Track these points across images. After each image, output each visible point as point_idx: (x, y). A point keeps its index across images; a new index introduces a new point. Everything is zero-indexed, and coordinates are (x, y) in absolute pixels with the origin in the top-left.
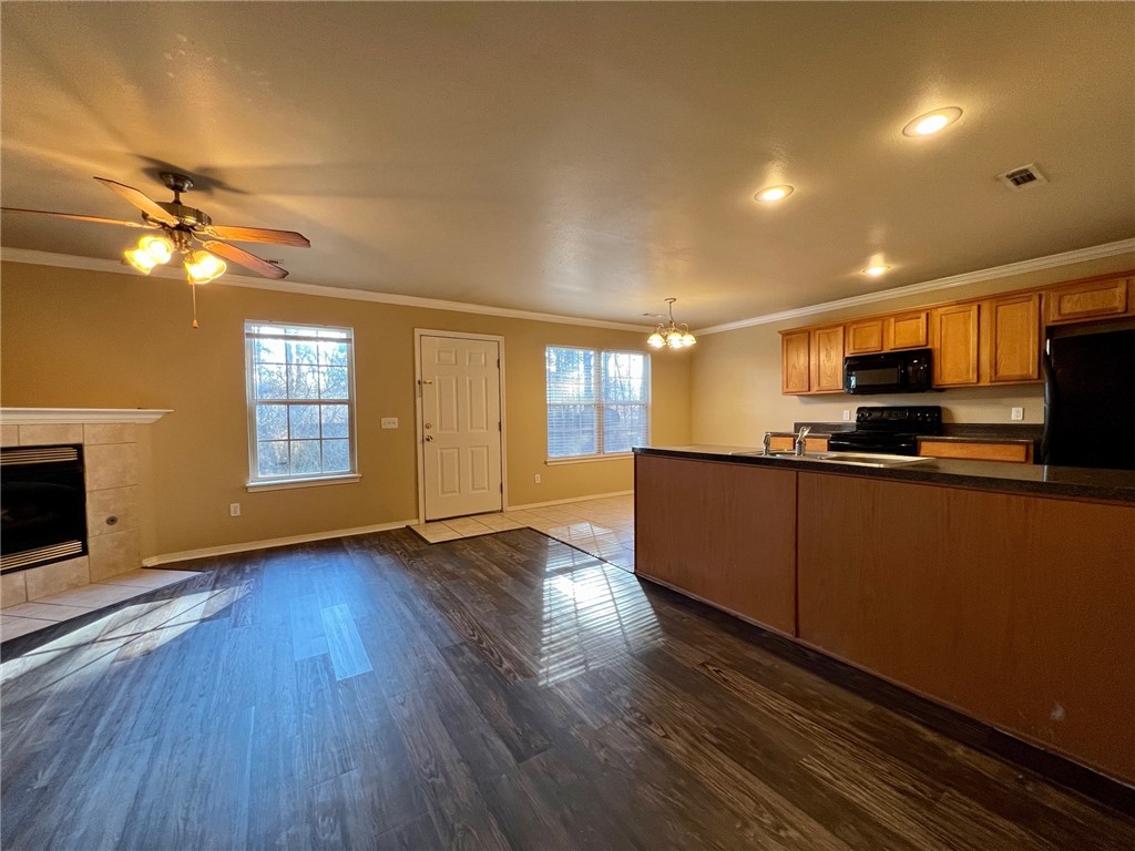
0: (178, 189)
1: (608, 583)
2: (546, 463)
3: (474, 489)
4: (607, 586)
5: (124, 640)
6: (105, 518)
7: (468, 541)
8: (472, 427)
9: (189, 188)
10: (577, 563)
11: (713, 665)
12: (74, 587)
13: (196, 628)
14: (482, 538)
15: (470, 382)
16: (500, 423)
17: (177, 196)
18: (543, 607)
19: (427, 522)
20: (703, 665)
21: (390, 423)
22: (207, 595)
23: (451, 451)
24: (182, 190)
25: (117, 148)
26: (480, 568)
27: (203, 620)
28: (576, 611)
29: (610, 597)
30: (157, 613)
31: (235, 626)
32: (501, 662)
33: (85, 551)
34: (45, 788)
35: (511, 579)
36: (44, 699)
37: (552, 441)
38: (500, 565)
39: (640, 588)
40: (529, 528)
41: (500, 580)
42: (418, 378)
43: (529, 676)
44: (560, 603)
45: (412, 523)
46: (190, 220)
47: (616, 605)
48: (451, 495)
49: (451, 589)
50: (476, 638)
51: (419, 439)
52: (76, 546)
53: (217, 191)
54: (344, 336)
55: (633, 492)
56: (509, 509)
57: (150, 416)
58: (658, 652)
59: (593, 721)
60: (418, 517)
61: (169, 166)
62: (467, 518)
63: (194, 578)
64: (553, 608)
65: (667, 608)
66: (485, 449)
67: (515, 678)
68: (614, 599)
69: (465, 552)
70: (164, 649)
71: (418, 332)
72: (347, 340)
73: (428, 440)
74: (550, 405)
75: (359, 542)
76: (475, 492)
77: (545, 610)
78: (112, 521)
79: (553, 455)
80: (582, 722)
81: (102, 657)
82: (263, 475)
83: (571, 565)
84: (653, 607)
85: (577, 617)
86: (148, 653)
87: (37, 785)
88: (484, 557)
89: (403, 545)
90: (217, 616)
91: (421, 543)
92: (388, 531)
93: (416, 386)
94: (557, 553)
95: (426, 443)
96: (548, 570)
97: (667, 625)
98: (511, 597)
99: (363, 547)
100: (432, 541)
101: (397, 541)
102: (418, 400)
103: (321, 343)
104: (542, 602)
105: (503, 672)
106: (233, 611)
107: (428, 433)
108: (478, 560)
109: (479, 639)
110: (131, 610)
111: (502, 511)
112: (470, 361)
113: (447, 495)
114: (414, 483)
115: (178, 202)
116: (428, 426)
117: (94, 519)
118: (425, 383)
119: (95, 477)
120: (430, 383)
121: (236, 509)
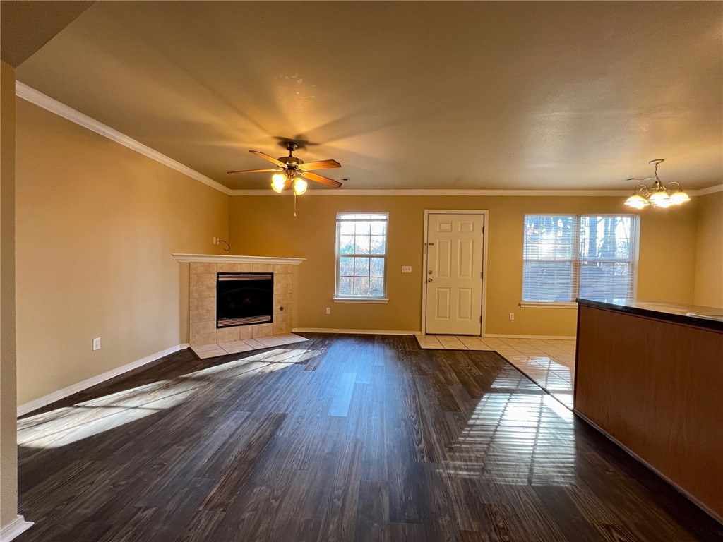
0: (291, 150)
1: (541, 412)
2: (520, 305)
3: (460, 317)
4: (538, 414)
5: (267, 364)
6: (279, 307)
7: (445, 352)
8: (460, 274)
9: (297, 148)
10: (520, 387)
11: (620, 533)
12: (267, 335)
13: (292, 366)
14: (456, 352)
15: (461, 243)
16: (482, 273)
17: (291, 153)
18: (473, 414)
19: (427, 334)
20: (608, 527)
21: (407, 269)
22: (305, 351)
23: (445, 290)
24: (293, 150)
25: (266, 136)
26: (443, 372)
27: (296, 363)
28: (497, 427)
29: (536, 425)
30: (284, 354)
31: (306, 370)
32: (420, 442)
33: (272, 321)
34: (212, 418)
35: (461, 385)
36: (233, 380)
37: (526, 289)
38: (458, 374)
39: (572, 426)
40: (495, 352)
41: (452, 384)
42: (425, 241)
43: (433, 461)
44: (488, 414)
45: (417, 333)
46: (294, 163)
47: (538, 432)
48: (443, 319)
49: (417, 381)
50: (414, 419)
51: (424, 280)
52: (268, 318)
53: (307, 147)
54: (384, 217)
55: (575, 338)
56: (487, 335)
57: (297, 261)
58: (561, 491)
59: (462, 521)
60: (421, 330)
61: (287, 139)
62: (454, 337)
63: (305, 342)
64: (481, 417)
65: (593, 454)
66: (470, 291)
67: (423, 458)
68: (538, 428)
69: (439, 359)
70: (277, 372)
71: (426, 212)
72: (386, 219)
74: (526, 261)
75: (383, 339)
76: (460, 320)
77: (474, 416)
78: (281, 309)
79: (526, 299)
80: (453, 517)
81: (257, 369)
83: (513, 387)
84: (577, 448)
85: (496, 431)
86: (271, 372)
87: (211, 415)
88: (450, 365)
89: (405, 347)
90: (301, 363)
91: (416, 347)
92: (402, 336)
93: (424, 246)
94: (507, 375)
95: (429, 283)
96: (492, 386)
97: (583, 470)
98: (453, 398)
99: (383, 342)
100: (423, 347)
101: (403, 343)
102: (425, 255)
103: (372, 223)
104: (474, 409)
105: (417, 450)
106: (309, 363)
107: (430, 276)
108: (445, 366)
109: (415, 420)
110: (277, 351)
111: (480, 336)
112: (461, 229)
113: (440, 319)
114: (419, 309)
115: (291, 156)
116: (430, 273)
117: (276, 307)
118: (430, 244)
119: (277, 288)
120: (433, 244)
121: (328, 311)
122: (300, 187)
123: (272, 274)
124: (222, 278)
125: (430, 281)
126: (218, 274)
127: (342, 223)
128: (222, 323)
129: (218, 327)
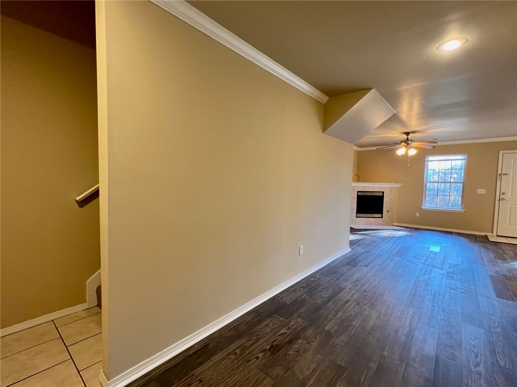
0: (408, 135)
9: (411, 134)
12: (379, 224)
13: (403, 236)
17: (408, 137)
19: (497, 236)
21: (481, 191)
22: (406, 232)
27: (405, 236)
30: (395, 232)
33: (382, 217)
36: (377, 236)
42: (499, 172)
45: (489, 234)
46: (410, 142)
51: (497, 199)
52: (380, 215)
53: (416, 133)
54: (464, 157)
57: (398, 185)
60: (492, 232)
61: (407, 132)
63: (404, 229)
71: (502, 152)
72: (465, 159)
73: (502, 200)
75: (459, 234)
78: (388, 211)
81: (385, 235)
82: (427, 205)
91: (488, 240)
92: (475, 235)
93: (498, 176)
100: (491, 240)
102: (499, 183)
103: (453, 161)
106: (412, 236)
107: (502, 196)
108: (506, 249)
114: (492, 217)
115: (408, 139)
116: (503, 194)
117: (385, 210)
118: (504, 174)
119: (386, 200)
120: (507, 174)
121: (418, 215)
122: (412, 152)
123: (383, 192)
124: (359, 194)
125: (503, 199)
126: (358, 192)
127: (429, 162)
128: (358, 215)
129: (357, 217)
